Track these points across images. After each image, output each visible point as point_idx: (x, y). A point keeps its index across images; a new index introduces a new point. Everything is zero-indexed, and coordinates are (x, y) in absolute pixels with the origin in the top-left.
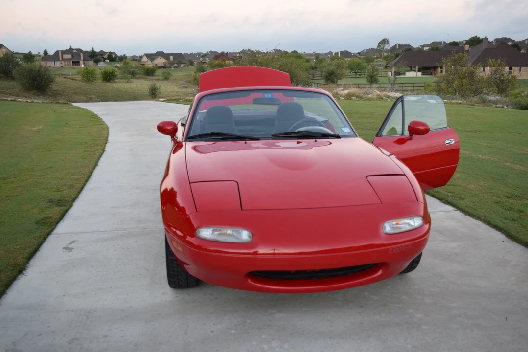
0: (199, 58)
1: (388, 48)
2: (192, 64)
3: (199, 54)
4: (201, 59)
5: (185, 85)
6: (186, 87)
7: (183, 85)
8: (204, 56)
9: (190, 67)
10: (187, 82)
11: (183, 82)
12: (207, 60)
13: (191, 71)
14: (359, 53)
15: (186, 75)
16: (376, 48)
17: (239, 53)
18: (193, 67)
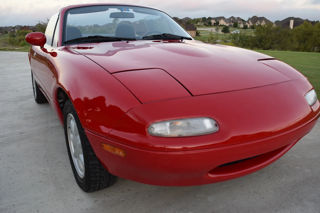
0: (11, 30)
1: (119, 23)
2: (7, 33)
3: (10, 27)
4: (12, 30)
5: (4, 45)
6: (5, 46)
7: (2, 45)
8: (14, 28)
9: (5, 35)
10: (5, 43)
11: (2, 43)
12: (16, 31)
13: (7, 37)
14: (103, 26)
15: (4, 39)
16: (112, 23)
17: (35, 26)
18: (8, 35)
